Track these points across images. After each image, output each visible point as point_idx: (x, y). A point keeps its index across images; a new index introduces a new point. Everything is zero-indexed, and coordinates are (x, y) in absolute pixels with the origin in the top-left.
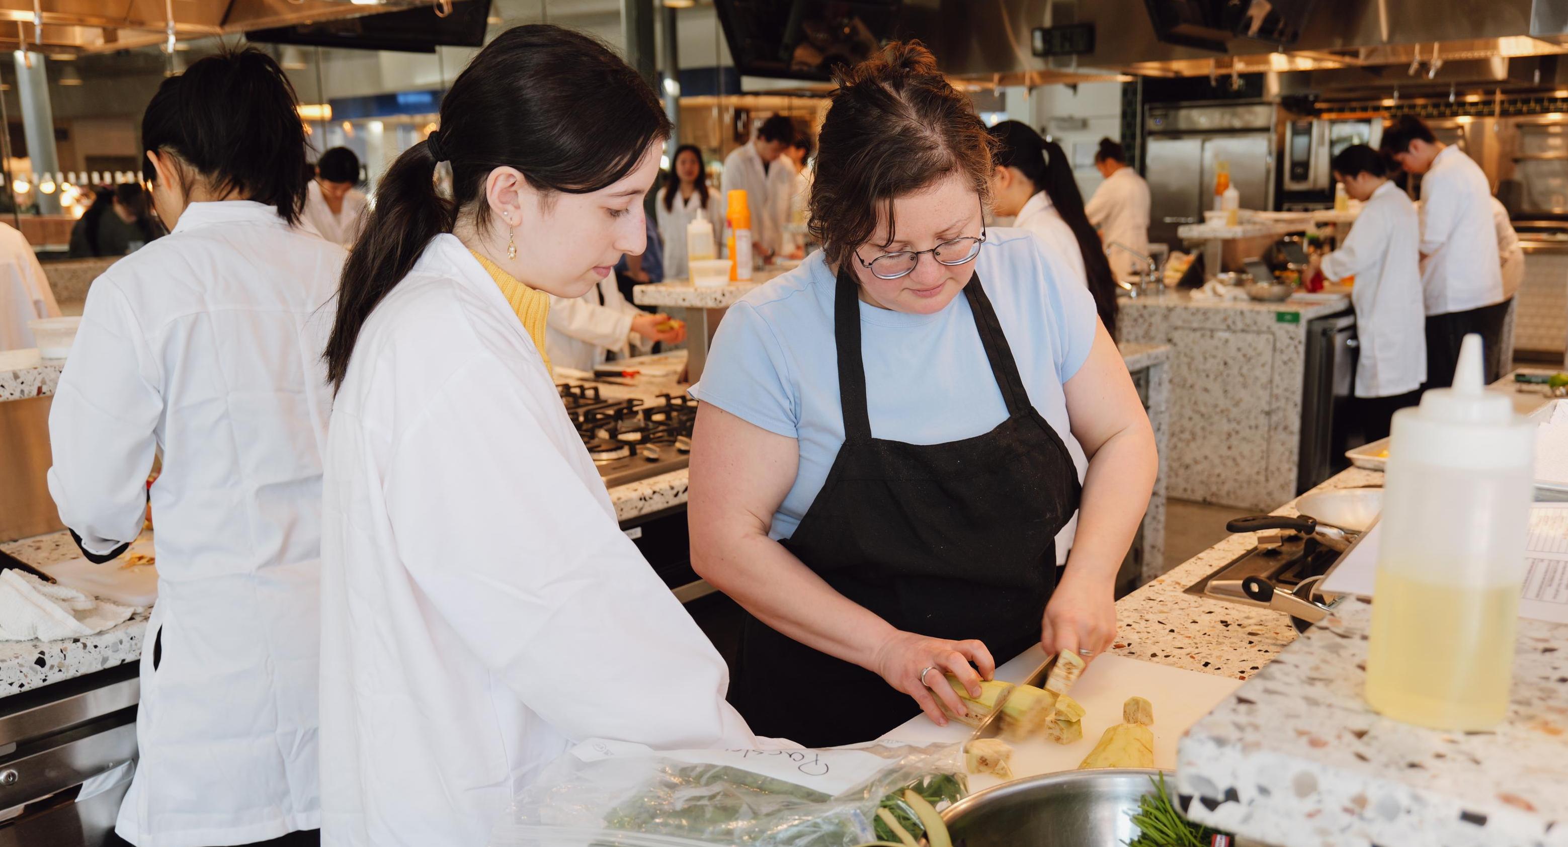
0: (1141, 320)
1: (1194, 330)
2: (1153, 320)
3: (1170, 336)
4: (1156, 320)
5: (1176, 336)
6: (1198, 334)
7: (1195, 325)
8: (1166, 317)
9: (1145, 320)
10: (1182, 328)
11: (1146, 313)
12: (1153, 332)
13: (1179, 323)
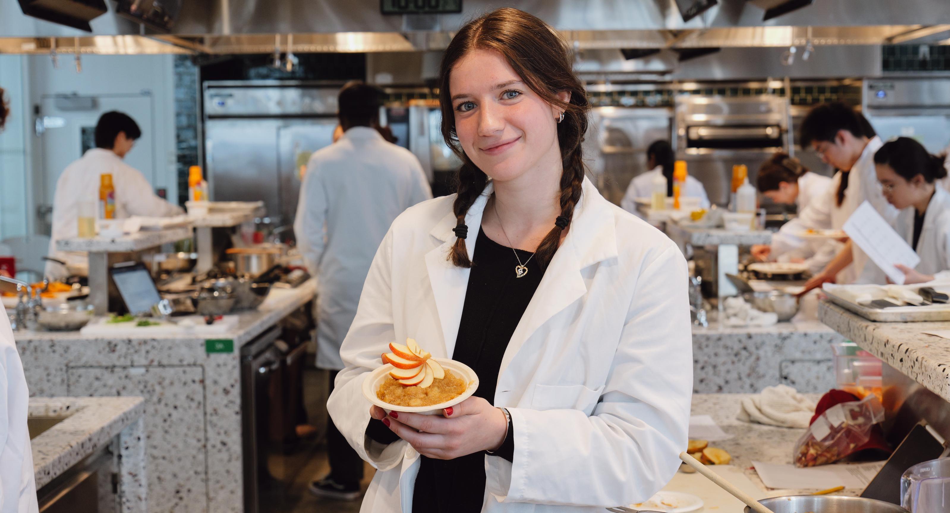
0: (744, 353)
1: (819, 362)
2: (761, 353)
3: (784, 373)
4: (767, 352)
5: (793, 371)
6: (823, 367)
7: (819, 356)
8: (778, 348)
9: (751, 354)
10: (802, 361)
11: (750, 344)
12: (761, 369)
13: (798, 355)
